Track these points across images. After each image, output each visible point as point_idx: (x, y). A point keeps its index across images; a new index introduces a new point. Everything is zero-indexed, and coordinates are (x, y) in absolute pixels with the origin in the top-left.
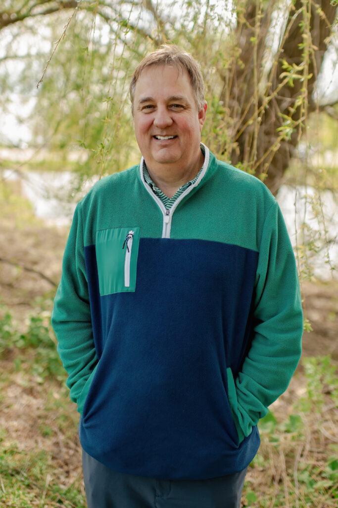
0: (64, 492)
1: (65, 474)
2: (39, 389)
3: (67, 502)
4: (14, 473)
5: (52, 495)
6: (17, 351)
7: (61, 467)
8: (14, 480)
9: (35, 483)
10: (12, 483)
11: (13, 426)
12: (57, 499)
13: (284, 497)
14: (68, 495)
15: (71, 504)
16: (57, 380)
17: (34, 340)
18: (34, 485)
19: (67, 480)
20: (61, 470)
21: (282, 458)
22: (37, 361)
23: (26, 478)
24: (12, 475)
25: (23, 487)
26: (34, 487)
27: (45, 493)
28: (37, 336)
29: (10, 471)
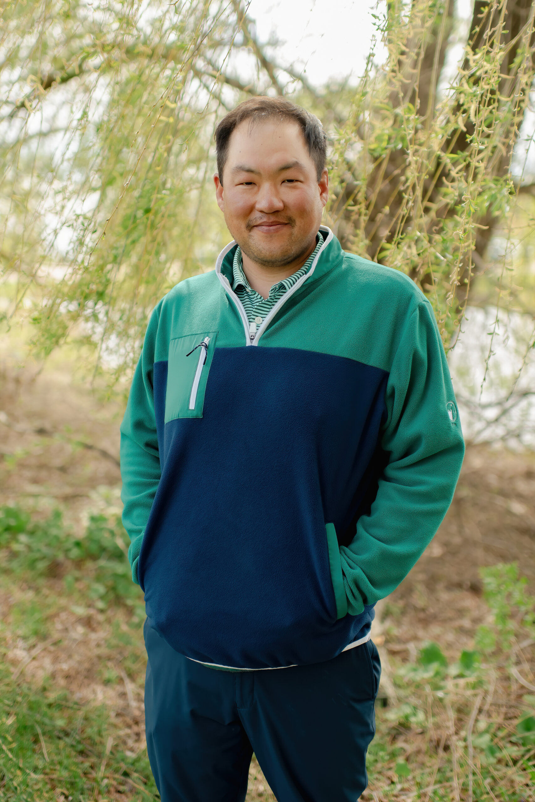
0: (130, 761)
1: (134, 737)
2: (101, 617)
3: (135, 775)
4: (61, 735)
5: (115, 765)
6: (68, 565)
7: (129, 726)
8: (61, 744)
9: (90, 748)
10: (58, 749)
11: (62, 670)
12: (122, 771)
13: (452, 771)
14: (137, 765)
15: (142, 778)
16: (125, 606)
17: (94, 548)
18: (90, 751)
19: (136, 745)
20: (128, 731)
21: (452, 715)
22: (98, 579)
23: (79, 742)
24: (59, 738)
25: (74, 753)
26: (89, 753)
27: (104, 762)
28: (98, 542)
29: (56, 733)
